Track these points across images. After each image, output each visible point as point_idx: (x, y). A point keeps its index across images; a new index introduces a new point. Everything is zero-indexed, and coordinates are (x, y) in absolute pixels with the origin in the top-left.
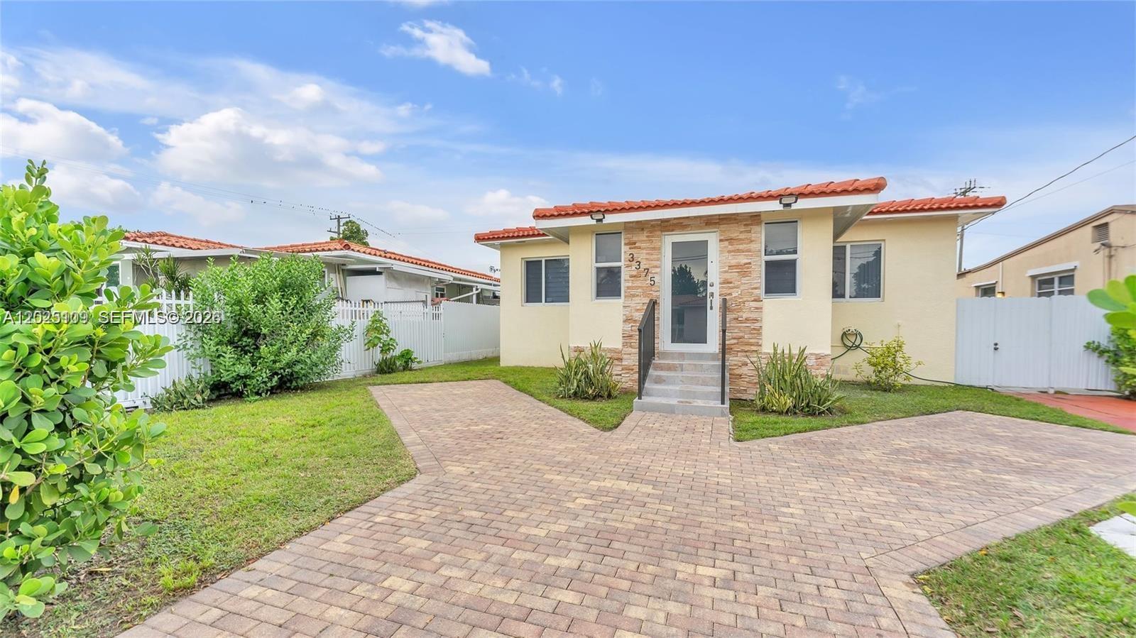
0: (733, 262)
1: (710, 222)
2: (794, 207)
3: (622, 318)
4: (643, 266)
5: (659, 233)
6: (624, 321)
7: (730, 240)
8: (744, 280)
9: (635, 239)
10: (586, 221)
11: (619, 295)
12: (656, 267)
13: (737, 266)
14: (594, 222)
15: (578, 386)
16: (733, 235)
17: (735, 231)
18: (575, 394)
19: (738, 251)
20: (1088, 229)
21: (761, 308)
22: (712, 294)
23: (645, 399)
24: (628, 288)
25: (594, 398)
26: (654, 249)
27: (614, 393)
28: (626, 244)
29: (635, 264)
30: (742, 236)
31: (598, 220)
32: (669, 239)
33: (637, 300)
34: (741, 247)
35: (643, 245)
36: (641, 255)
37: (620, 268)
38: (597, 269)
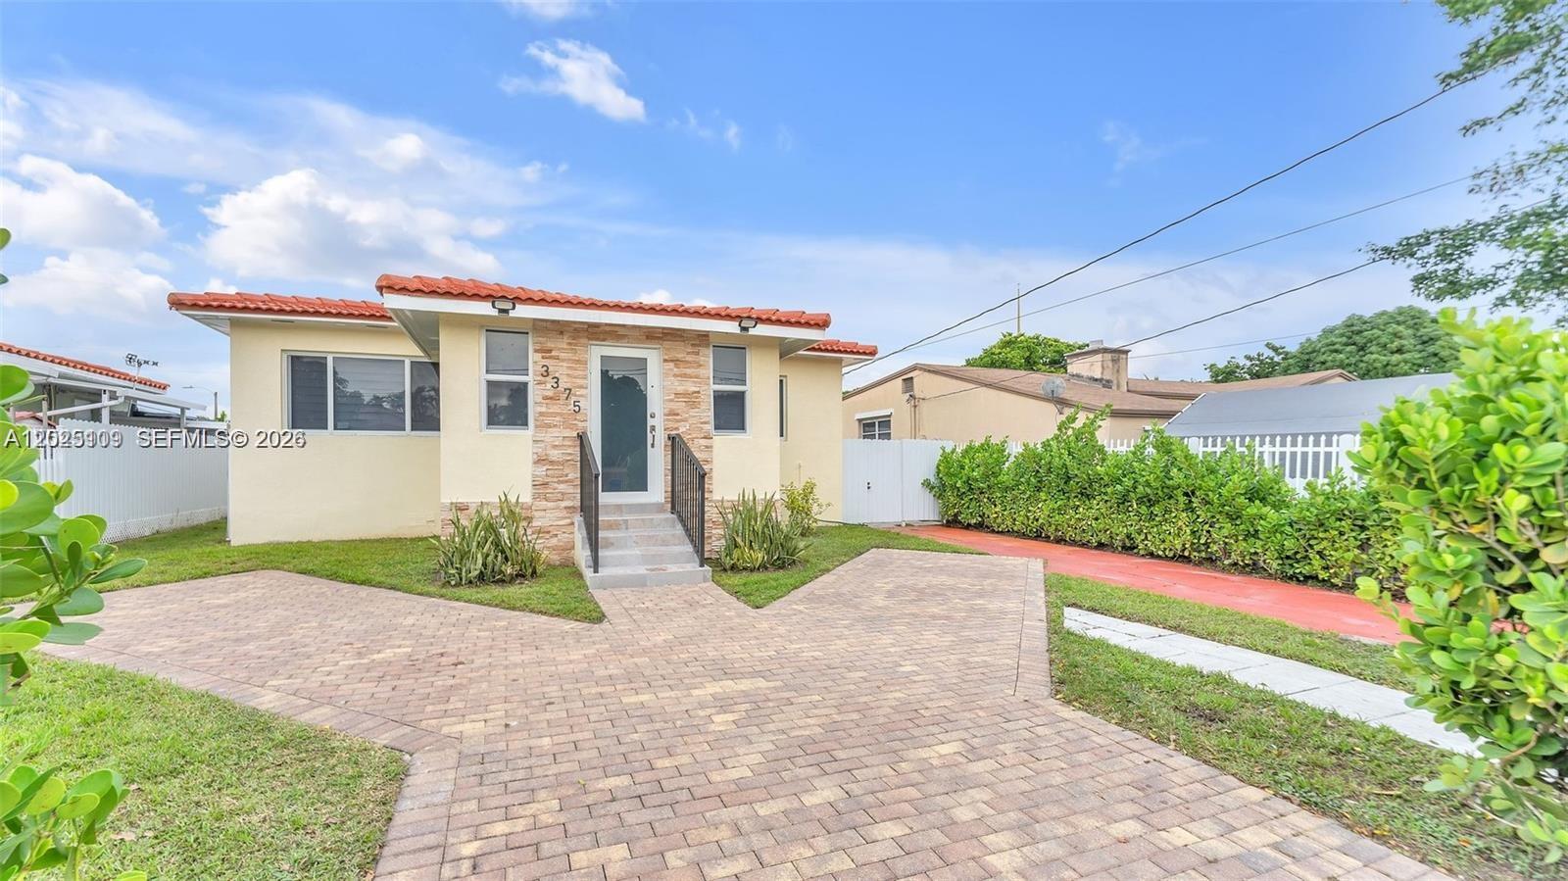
0: (680, 389)
1: (651, 335)
2: (752, 332)
3: (530, 458)
4: (562, 385)
5: (584, 341)
6: (535, 463)
7: (676, 361)
8: (693, 412)
9: (550, 345)
10: (484, 309)
11: (525, 424)
12: (581, 387)
13: (685, 394)
14: (495, 313)
15: (485, 565)
16: (680, 356)
17: (681, 352)
18: (481, 577)
19: (685, 375)
21: (711, 447)
22: (653, 428)
23: (603, 572)
24: (541, 414)
25: (512, 579)
26: (576, 362)
27: (540, 569)
28: (536, 351)
29: (551, 383)
30: (689, 358)
31: (502, 311)
32: (596, 354)
33: (555, 432)
34: (688, 371)
35: (563, 355)
36: (560, 369)
37: (525, 384)
38: (490, 383)
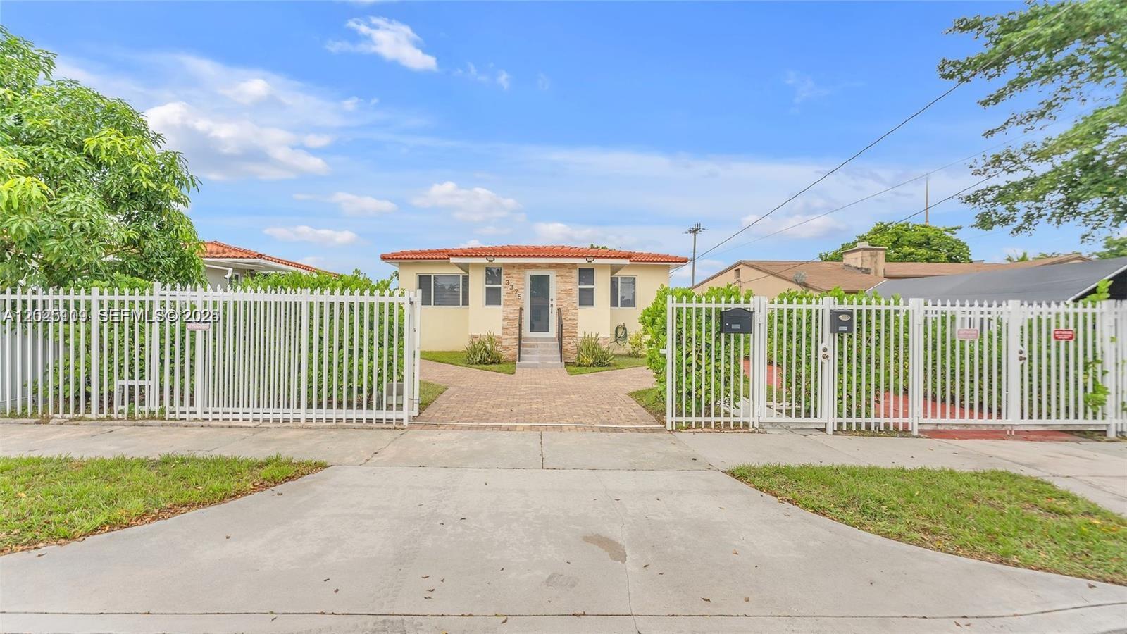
0: (563, 288)
1: (551, 266)
3: (501, 318)
4: (514, 288)
5: (523, 271)
6: (503, 320)
7: (561, 277)
8: (569, 298)
9: (509, 272)
10: (483, 260)
11: (500, 304)
12: (521, 288)
13: (565, 290)
14: (488, 262)
15: (481, 357)
16: (563, 274)
17: (564, 272)
18: (480, 362)
19: (565, 282)
20: (733, 271)
21: (577, 313)
22: (552, 305)
23: (523, 362)
24: (506, 300)
25: (492, 363)
26: (520, 278)
27: (501, 361)
28: (504, 275)
29: (510, 287)
30: (567, 275)
31: (490, 261)
32: (529, 273)
33: (510, 307)
34: (567, 280)
35: (514, 276)
36: (514, 282)
37: (500, 288)
38: (487, 288)
